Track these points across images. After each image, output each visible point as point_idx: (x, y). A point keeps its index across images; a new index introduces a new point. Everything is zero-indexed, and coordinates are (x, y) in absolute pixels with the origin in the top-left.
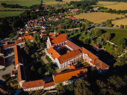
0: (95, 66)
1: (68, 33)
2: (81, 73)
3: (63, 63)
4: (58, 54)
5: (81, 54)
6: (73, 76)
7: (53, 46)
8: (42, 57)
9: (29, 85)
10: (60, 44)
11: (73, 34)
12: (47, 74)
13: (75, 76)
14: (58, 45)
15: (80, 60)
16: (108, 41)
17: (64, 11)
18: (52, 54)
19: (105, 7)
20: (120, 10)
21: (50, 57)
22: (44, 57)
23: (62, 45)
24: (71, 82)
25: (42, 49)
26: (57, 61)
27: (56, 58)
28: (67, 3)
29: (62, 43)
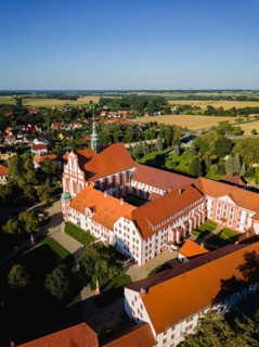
3: (154, 237)
5: (202, 199)
7: (93, 184)
8: (51, 230)
10: (114, 178)
11: (141, 156)
12: (86, 293)
13: (234, 278)
14: (106, 180)
15: (201, 224)
16: (256, 165)
17: (88, 116)
18: (92, 209)
19: (193, 106)
20: (235, 108)
21: (83, 227)
22: (57, 228)
23: (121, 183)
24: (222, 309)
25: (44, 203)
26: (123, 231)
27: (121, 220)
28: (91, 102)
29: (121, 176)
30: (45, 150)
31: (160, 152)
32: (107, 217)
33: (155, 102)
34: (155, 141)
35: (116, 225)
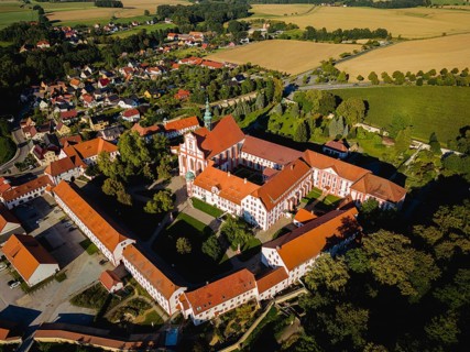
0: (367, 197)
1: (226, 113)
3: (274, 208)
4: (246, 182)
5: (310, 171)
6: (329, 236)
7: (212, 161)
9: (210, 296)
10: (227, 153)
11: (242, 117)
13: (334, 235)
16: (358, 125)
18: (219, 187)
19: (287, 23)
20: (340, 30)
22: (185, 204)
23: (233, 155)
26: (250, 206)
27: (249, 197)
28: (148, 13)
29: (233, 150)
30: (137, 116)
31: (261, 111)
32: (233, 194)
34: (254, 96)
35: (244, 201)
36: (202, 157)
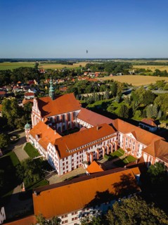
0: (157, 161)
1: (83, 99)
2: (126, 180)
4: (55, 133)
5: (116, 134)
7: (46, 119)
8: (16, 147)
10: (63, 116)
11: (93, 102)
12: (18, 190)
13: (107, 191)
14: (58, 117)
15: (114, 151)
18: (39, 136)
19: (146, 69)
21: (35, 146)
22: (20, 146)
23: (69, 119)
24: (94, 212)
25: (20, 130)
26: (51, 152)
27: (50, 144)
28: (81, 66)
29: (69, 115)
30: (33, 97)
31: (107, 100)
33: (122, 67)
34: (104, 93)
35: (48, 147)
36: (39, 115)
